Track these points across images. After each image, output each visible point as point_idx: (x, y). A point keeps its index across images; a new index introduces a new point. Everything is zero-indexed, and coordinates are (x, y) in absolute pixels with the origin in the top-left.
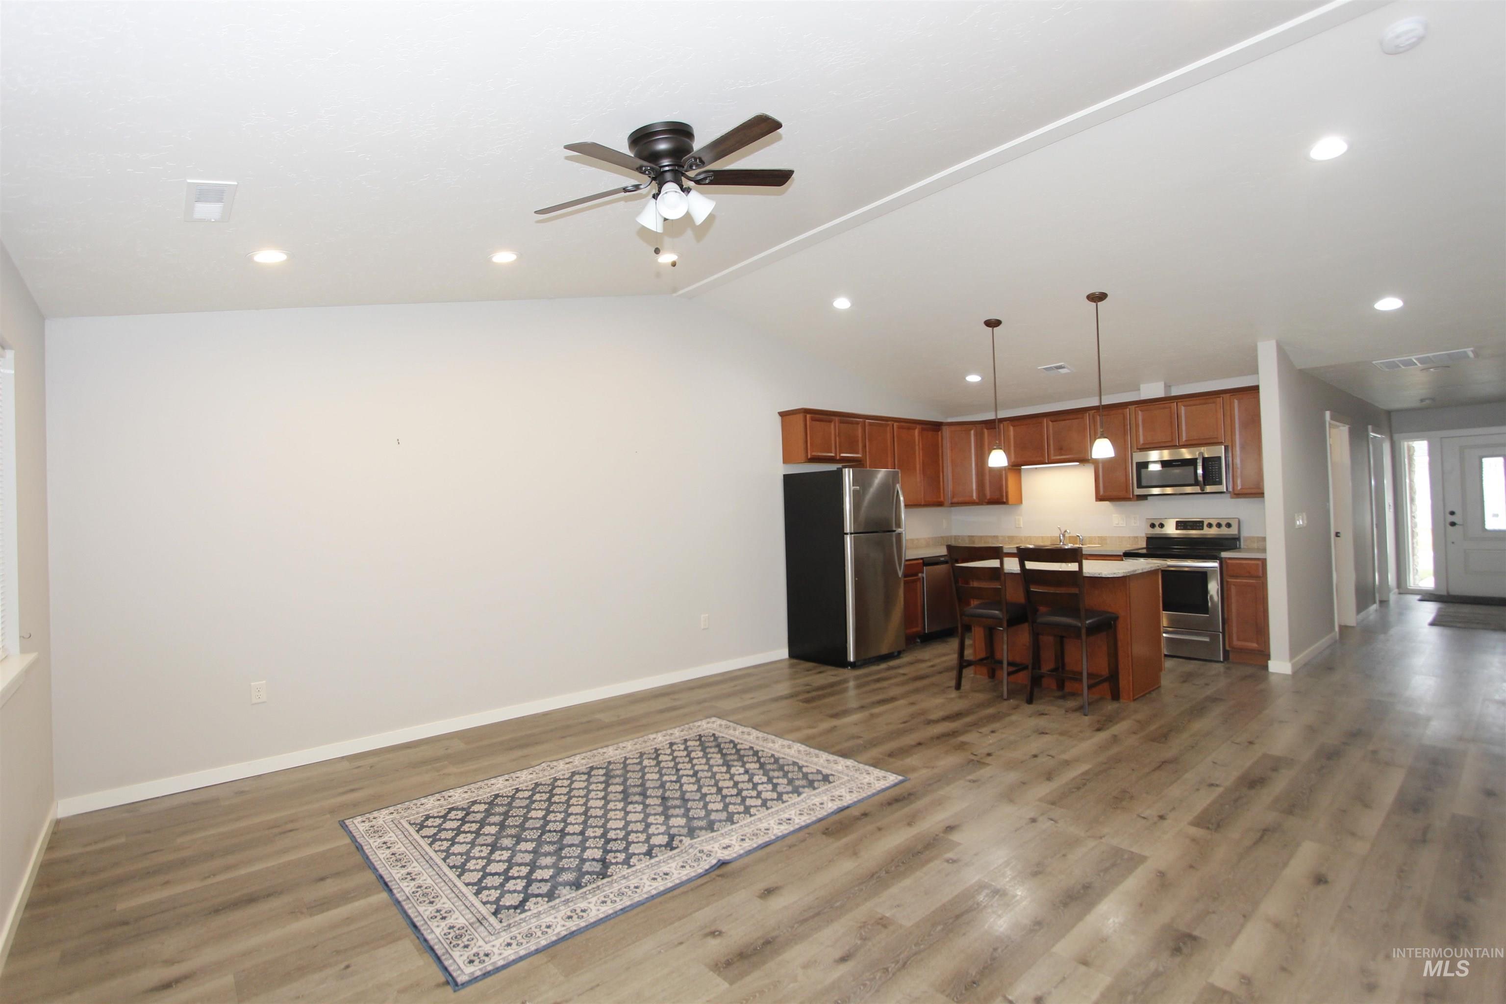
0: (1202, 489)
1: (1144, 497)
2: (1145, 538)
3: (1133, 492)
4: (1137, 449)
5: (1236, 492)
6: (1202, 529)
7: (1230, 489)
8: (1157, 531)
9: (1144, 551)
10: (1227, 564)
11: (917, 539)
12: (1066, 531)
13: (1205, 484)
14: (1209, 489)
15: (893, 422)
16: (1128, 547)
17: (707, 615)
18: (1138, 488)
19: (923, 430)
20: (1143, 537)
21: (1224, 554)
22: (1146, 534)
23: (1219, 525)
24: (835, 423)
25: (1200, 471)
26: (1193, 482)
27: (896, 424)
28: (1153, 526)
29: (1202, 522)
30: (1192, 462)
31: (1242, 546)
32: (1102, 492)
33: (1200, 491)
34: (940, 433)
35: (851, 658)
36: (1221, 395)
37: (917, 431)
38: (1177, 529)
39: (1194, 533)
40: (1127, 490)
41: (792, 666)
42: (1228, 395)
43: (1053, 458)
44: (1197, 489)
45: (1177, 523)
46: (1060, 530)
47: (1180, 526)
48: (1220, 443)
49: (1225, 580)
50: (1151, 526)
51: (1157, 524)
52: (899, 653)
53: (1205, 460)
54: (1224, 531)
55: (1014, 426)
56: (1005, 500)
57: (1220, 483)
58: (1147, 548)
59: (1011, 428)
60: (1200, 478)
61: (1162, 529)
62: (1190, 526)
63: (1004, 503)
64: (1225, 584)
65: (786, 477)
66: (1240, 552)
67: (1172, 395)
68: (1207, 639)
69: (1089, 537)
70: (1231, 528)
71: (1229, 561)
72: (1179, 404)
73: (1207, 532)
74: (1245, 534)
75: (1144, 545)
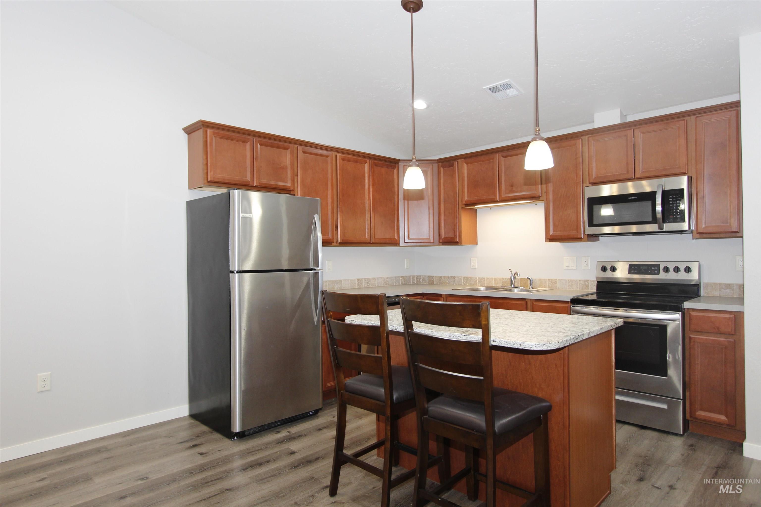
0: (661, 228)
1: (595, 237)
2: (596, 283)
3: (584, 231)
4: (590, 183)
5: (700, 231)
6: (658, 273)
7: (693, 228)
8: (609, 274)
9: (594, 297)
10: (690, 317)
11: (373, 279)
12: (516, 274)
13: (664, 222)
14: (668, 226)
15: (336, 153)
16: (577, 292)
17: (50, 373)
18: (589, 226)
19: (375, 165)
20: (593, 281)
21: (687, 305)
22: (596, 278)
23: (677, 270)
24: (251, 145)
25: (659, 208)
26: (650, 219)
27: (339, 155)
28: (604, 269)
29: (658, 266)
30: (651, 196)
31: (702, 295)
32: (551, 232)
33: (658, 230)
34: (396, 170)
35: (237, 428)
36: (685, 118)
37: (367, 166)
38: (629, 273)
39: (649, 278)
40: (578, 228)
41: (191, 426)
42: (693, 118)
43: (504, 195)
44: (654, 227)
45: (631, 266)
46: (511, 271)
47: (634, 270)
48: (683, 174)
49: (686, 336)
50: (602, 269)
51: (608, 267)
52: (316, 412)
53: (665, 194)
54: (682, 276)
55: (467, 163)
56: (458, 240)
57: (683, 220)
58: (598, 293)
59: (465, 165)
60: (659, 215)
61: (614, 273)
62: (645, 270)
63: (456, 243)
64: (687, 340)
65: (190, 204)
66: (699, 302)
67: (628, 121)
68: (665, 407)
69: (540, 280)
70: (690, 273)
71: (693, 313)
72: (636, 131)
73: (662, 276)
74: (705, 280)
75: (594, 290)
